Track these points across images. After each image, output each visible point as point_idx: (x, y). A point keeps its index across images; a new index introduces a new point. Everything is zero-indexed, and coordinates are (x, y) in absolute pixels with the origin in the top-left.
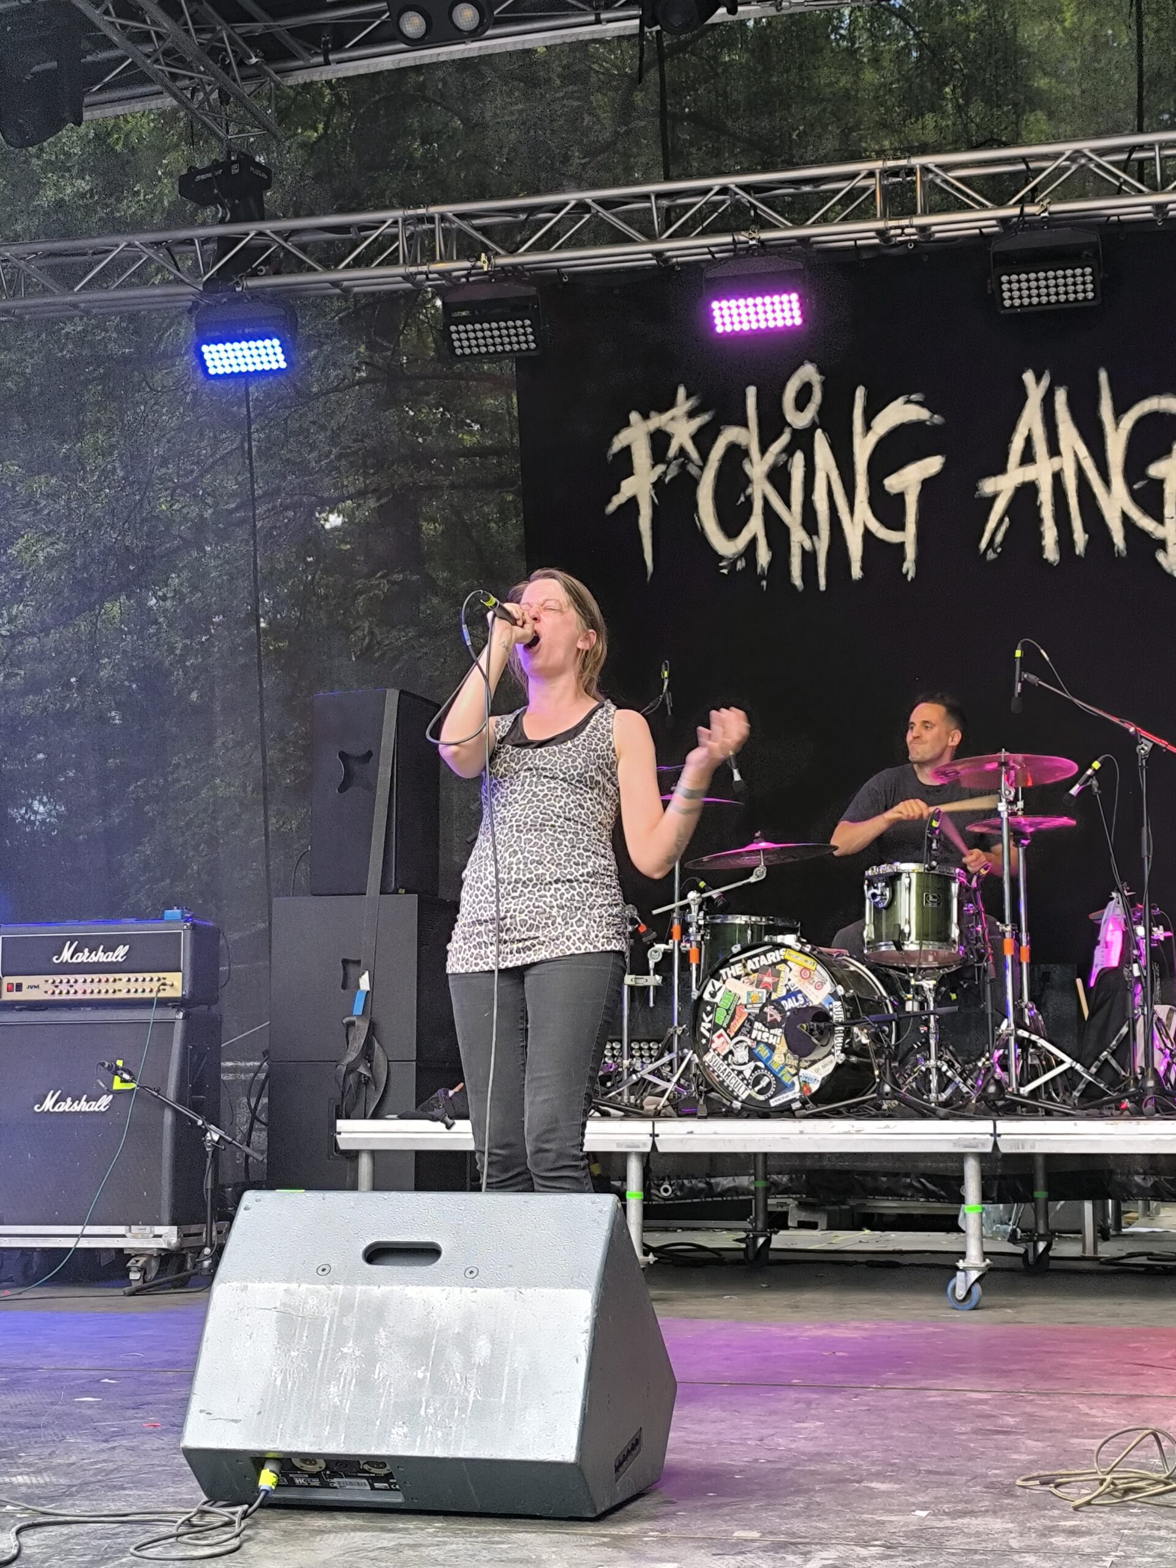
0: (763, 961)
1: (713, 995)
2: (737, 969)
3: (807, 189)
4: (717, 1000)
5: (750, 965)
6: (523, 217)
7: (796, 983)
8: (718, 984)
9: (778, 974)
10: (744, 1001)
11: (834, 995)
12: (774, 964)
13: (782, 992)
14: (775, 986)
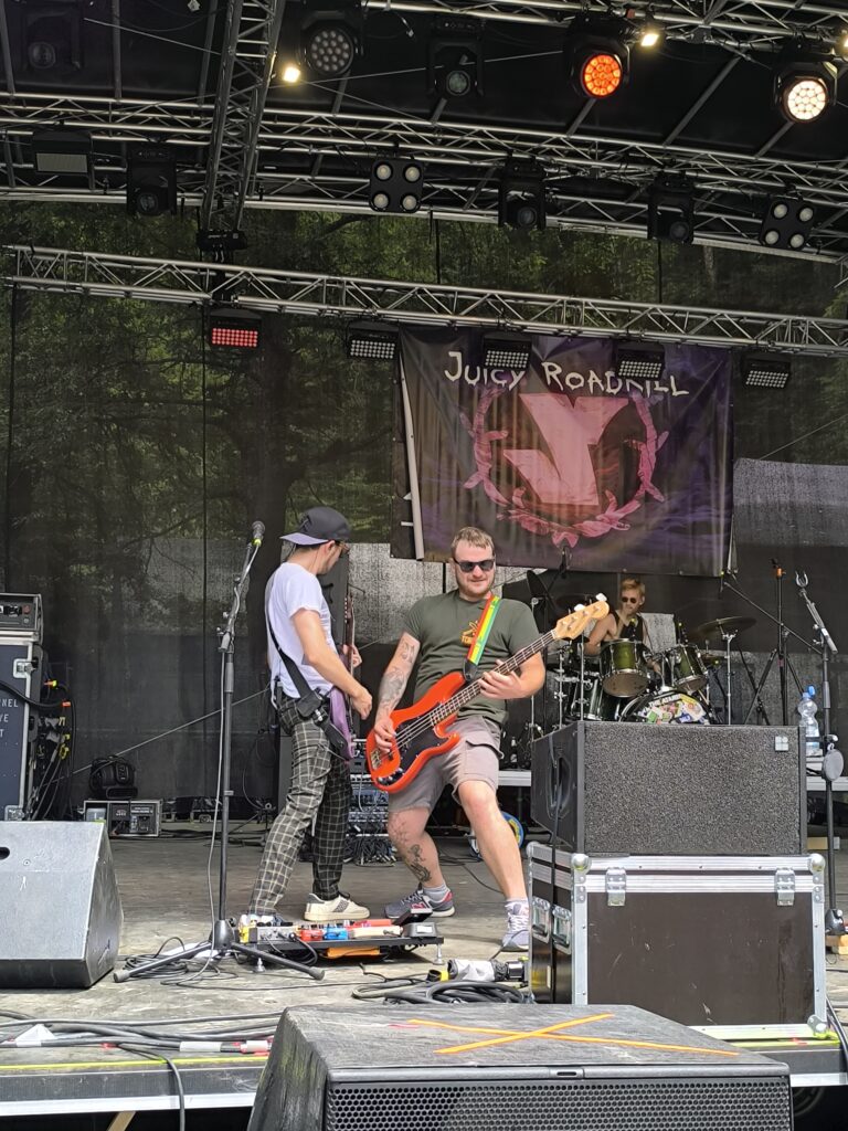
0: (670, 699)
1: (646, 714)
2: (657, 702)
3: (521, 302)
4: (648, 716)
5: (664, 701)
6: (380, 289)
7: (686, 711)
8: (648, 709)
9: (677, 706)
10: (661, 717)
11: (705, 717)
12: (675, 701)
13: (679, 714)
14: (676, 711)
